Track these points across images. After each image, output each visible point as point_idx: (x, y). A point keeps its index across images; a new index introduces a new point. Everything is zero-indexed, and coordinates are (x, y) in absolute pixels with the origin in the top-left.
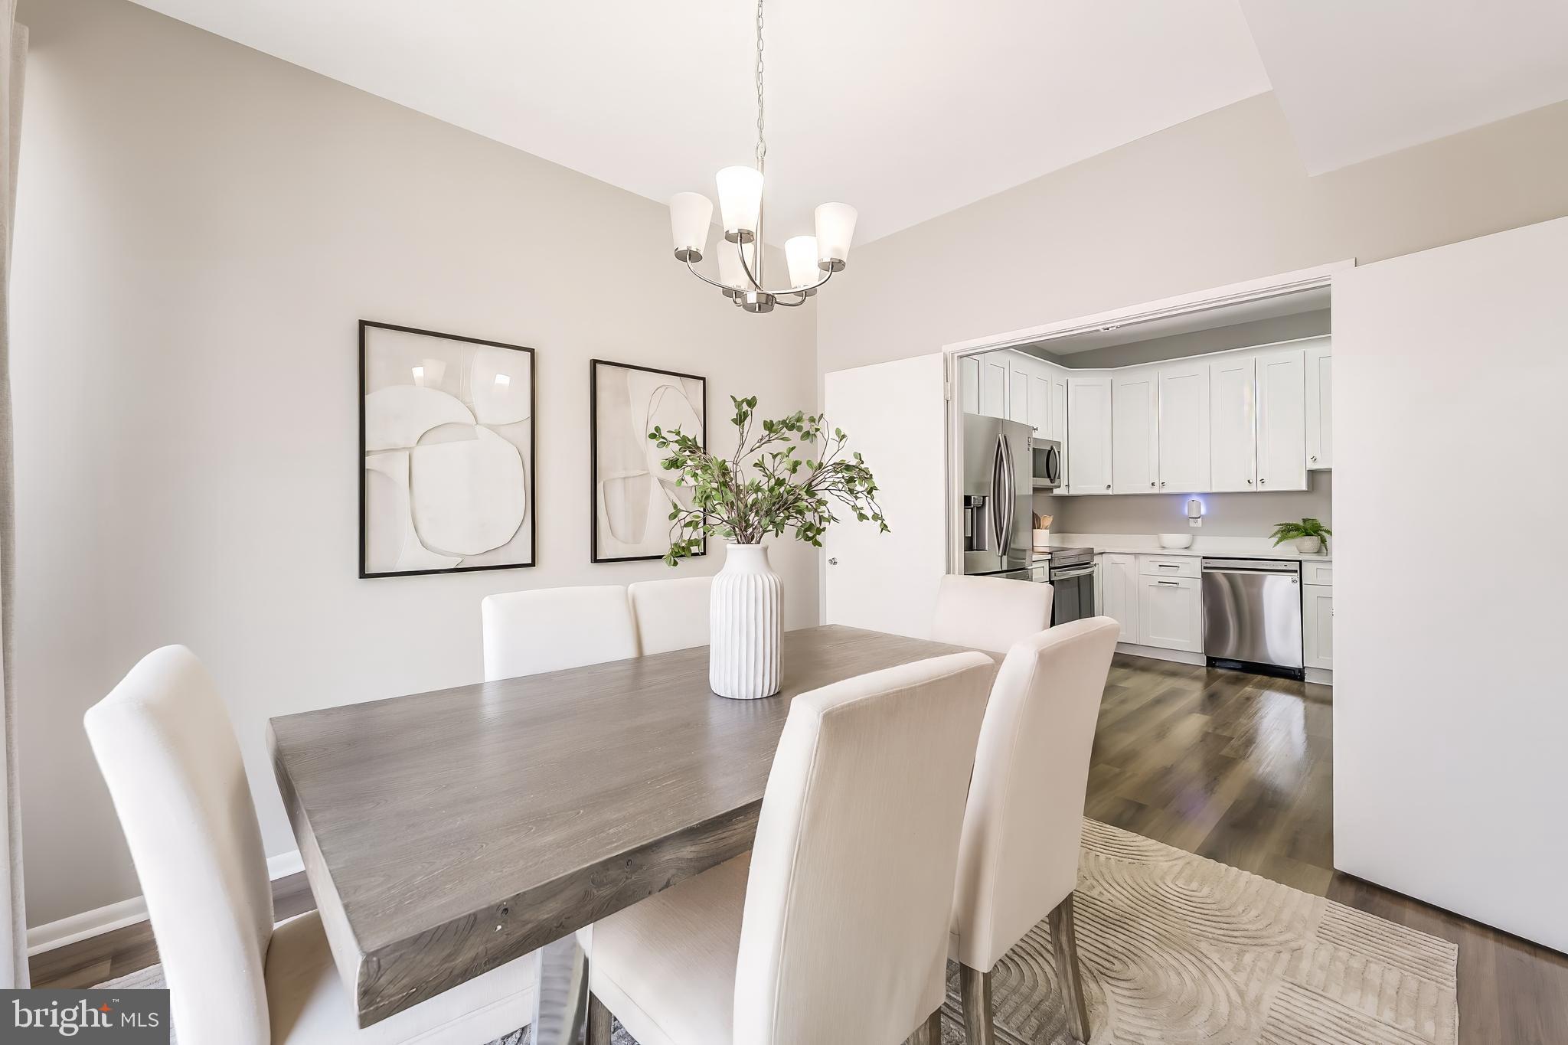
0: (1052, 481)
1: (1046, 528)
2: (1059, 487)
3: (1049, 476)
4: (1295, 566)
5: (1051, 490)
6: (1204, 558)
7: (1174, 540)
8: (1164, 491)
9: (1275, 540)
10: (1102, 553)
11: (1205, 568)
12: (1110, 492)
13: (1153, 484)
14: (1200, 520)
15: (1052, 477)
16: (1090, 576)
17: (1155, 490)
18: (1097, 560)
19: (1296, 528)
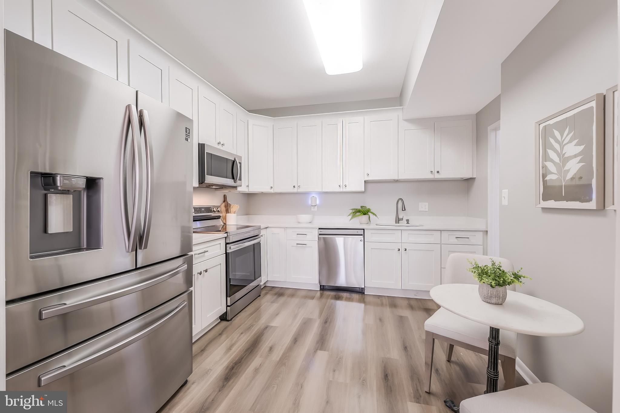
0: (235, 182)
1: (234, 213)
2: (241, 186)
3: (233, 178)
4: (361, 232)
5: (235, 187)
6: (319, 229)
7: (305, 218)
8: (300, 190)
9: (350, 217)
10: (266, 228)
11: (320, 234)
12: (272, 191)
13: (294, 187)
14: (316, 207)
15: (235, 178)
16: (259, 244)
17: (295, 190)
18: (263, 232)
19: (359, 211)
